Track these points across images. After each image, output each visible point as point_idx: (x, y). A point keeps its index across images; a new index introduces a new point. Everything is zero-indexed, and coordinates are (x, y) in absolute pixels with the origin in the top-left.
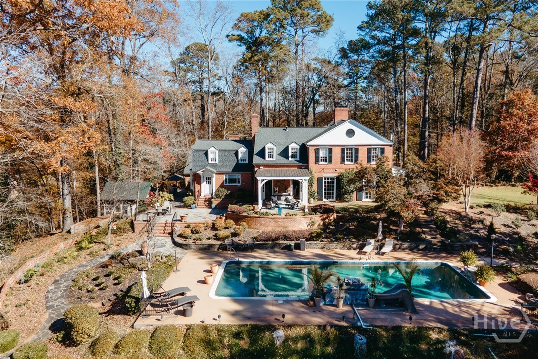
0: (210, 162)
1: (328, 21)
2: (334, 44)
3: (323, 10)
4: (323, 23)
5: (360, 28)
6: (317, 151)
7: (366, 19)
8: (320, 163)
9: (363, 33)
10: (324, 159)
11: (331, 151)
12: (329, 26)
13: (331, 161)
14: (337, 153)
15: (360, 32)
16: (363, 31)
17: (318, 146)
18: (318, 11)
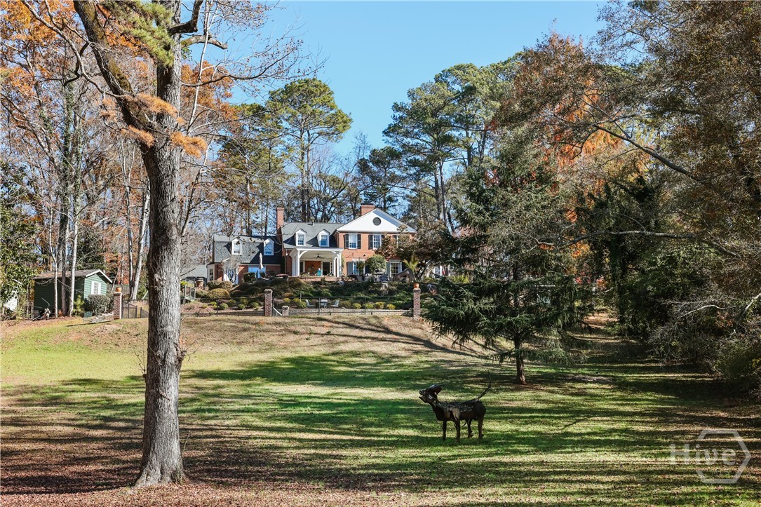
0: (233, 253)
1: (345, 122)
2: (353, 150)
3: (339, 109)
4: (337, 124)
5: (386, 133)
6: (346, 237)
7: (392, 122)
8: (350, 248)
9: (391, 140)
10: (353, 245)
11: (359, 237)
12: (346, 128)
13: (359, 246)
14: (365, 238)
15: (388, 138)
16: (391, 137)
17: (347, 232)
18: (332, 109)
